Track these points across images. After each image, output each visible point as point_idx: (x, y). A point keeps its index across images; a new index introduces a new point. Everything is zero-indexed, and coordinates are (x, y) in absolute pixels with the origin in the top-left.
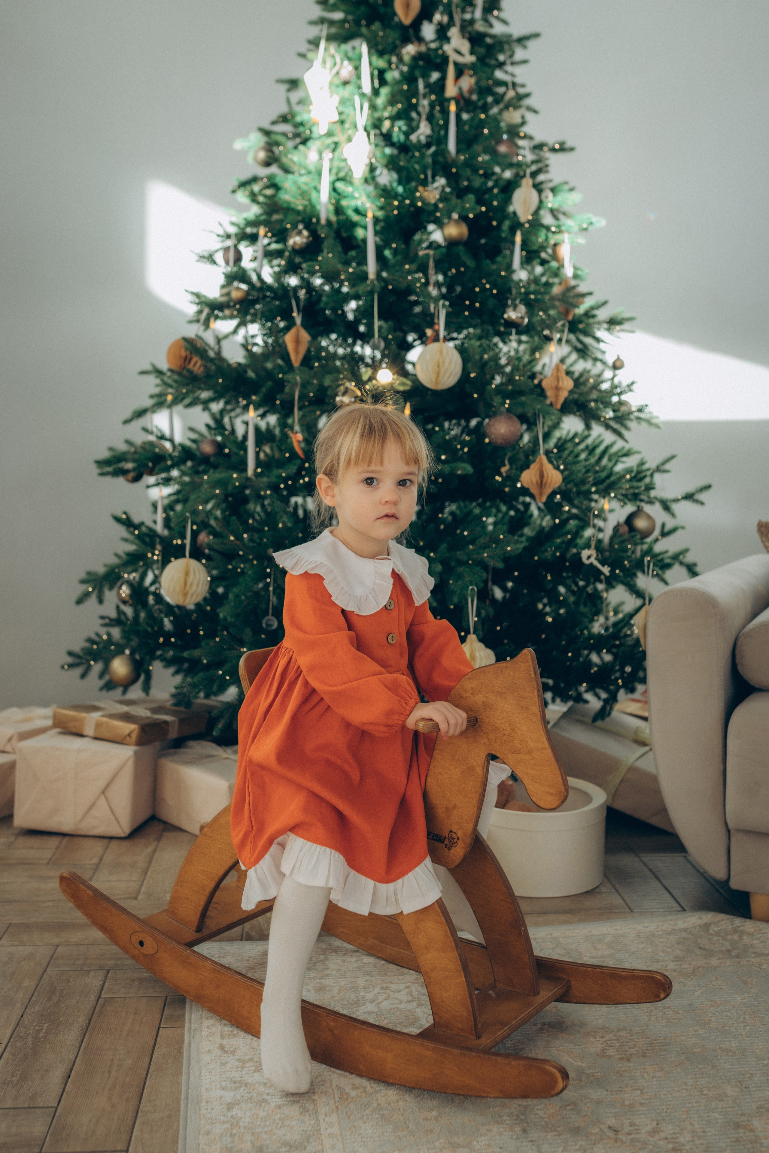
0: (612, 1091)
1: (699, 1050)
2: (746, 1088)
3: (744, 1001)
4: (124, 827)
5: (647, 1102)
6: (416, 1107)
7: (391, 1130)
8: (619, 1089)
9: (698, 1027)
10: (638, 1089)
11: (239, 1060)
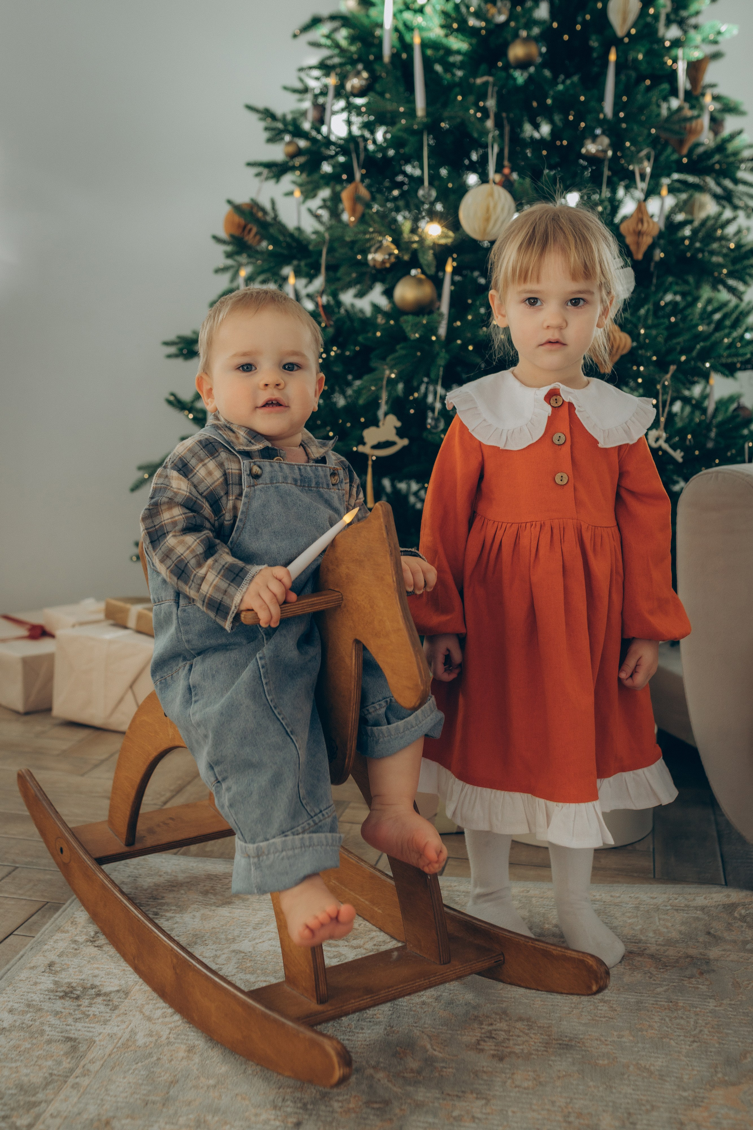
0: (448, 1095)
1: (606, 1062)
2: (631, 1123)
3: (717, 1008)
5: (484, 1116)
6: (197, 1070)
7: (145, 1092)
8: (460, 1094)
9: (628, 1032)
10: (483, 1098)
11: (56, 983)
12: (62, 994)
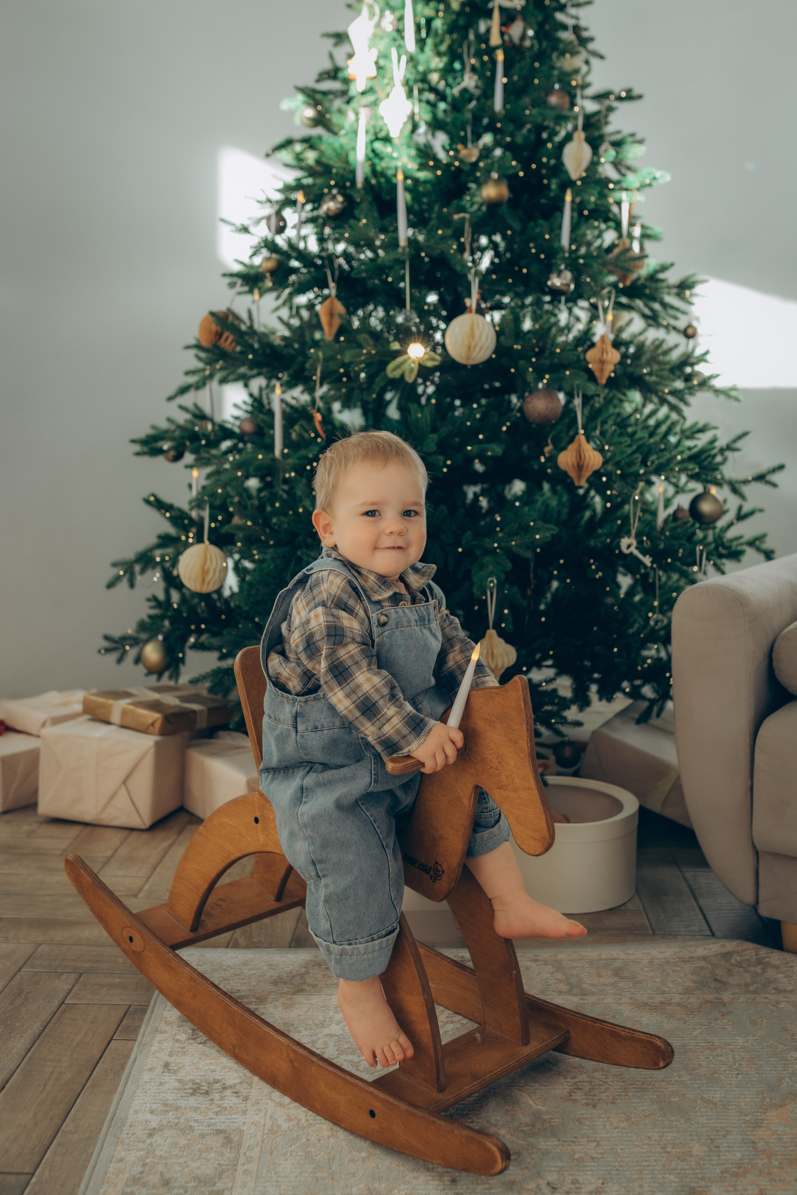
0: (564, 1141)
1: (677, 1099)
2: (716, 1147)
3: (746, 1044)
4: (145, 819)
5: (600, 1156)
6: (346, 1145)
7: (311, 1170)
8: (573, 1139)
9: (685, 1072)
10: (594, 1141)
11: (180, 1081)
12: (191, 1091)
